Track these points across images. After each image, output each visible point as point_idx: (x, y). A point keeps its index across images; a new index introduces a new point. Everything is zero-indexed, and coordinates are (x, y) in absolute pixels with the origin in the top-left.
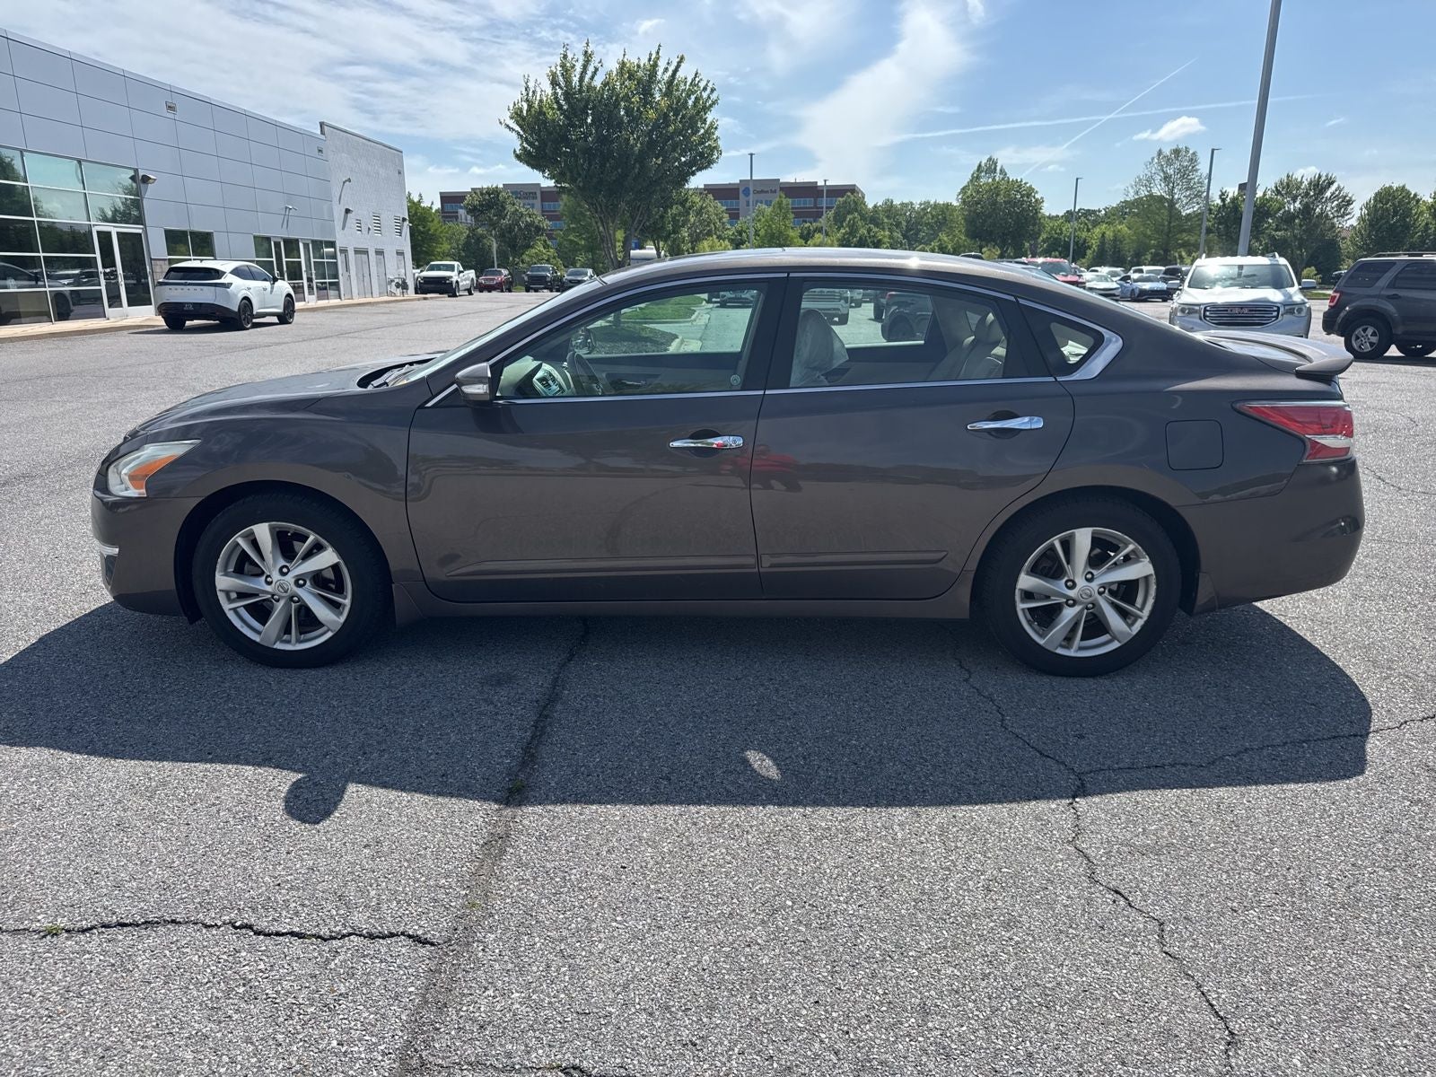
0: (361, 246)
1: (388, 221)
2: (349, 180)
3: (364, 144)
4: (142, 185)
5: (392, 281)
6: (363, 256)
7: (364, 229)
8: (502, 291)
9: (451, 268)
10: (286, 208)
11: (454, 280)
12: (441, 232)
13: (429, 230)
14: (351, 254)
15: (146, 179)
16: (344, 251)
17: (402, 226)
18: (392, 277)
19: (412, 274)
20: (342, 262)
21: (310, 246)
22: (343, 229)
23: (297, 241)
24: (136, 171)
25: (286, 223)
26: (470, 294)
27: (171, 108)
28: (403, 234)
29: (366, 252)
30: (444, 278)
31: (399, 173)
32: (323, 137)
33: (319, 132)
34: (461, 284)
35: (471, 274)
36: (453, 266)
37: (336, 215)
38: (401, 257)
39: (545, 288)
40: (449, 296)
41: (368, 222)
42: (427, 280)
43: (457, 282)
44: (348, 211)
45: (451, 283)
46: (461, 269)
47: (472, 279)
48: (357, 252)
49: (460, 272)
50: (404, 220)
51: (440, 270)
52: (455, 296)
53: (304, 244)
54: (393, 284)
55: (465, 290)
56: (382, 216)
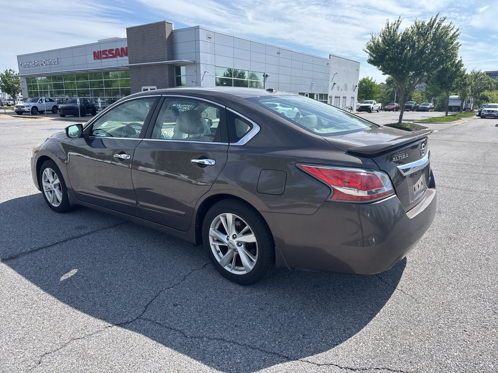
0: (338, 95)
1: (350, 86)
2: (337, 73)
3: (344, 61)
4: (266, 78)
5: (348, 107)
6: (338, 99)
7: (340, 89)
8: (394, 111)
9: (371, 103)
10: (312, 83)
11: (371, 107)
12: (377, 90)
13: (372, 90)
14: (333, 98)
15: (267, 76)
16: (331, 97)
17: (355, 89)
18: (348, 106)
19: (356, 104)
20: (329, 101)
21: (319, 95)
22: (332, 90)
23: (314, 94)
24: (265, 73)
25: (311, 88)
26: (378, 112)
27: (279, 53)
28: (355, 91)
29: (339, 97)
30: (368, 106)
31: (357, 70)
32: (330, 59)
33: (329, 58)
34: (374, 108)
35: (380, 105)
36: (372, 102)
37: (330, 85)
38: (353, 99)
39: (411, 110)
40: (368, 113)
41: (342, 87)
42: (362, 107)
43: (373, 108)
44: (334, 84)
45: (370, 108)
46: (375, 103)
47: (380, 107)
48: (336, 97)
49: (375, 104)
50: (356, 86)
51: (368, 103)
52: (371, 112)
53: (316, 95)
54: (348, 108)
55: (376, 110)
56: (347, 85)
